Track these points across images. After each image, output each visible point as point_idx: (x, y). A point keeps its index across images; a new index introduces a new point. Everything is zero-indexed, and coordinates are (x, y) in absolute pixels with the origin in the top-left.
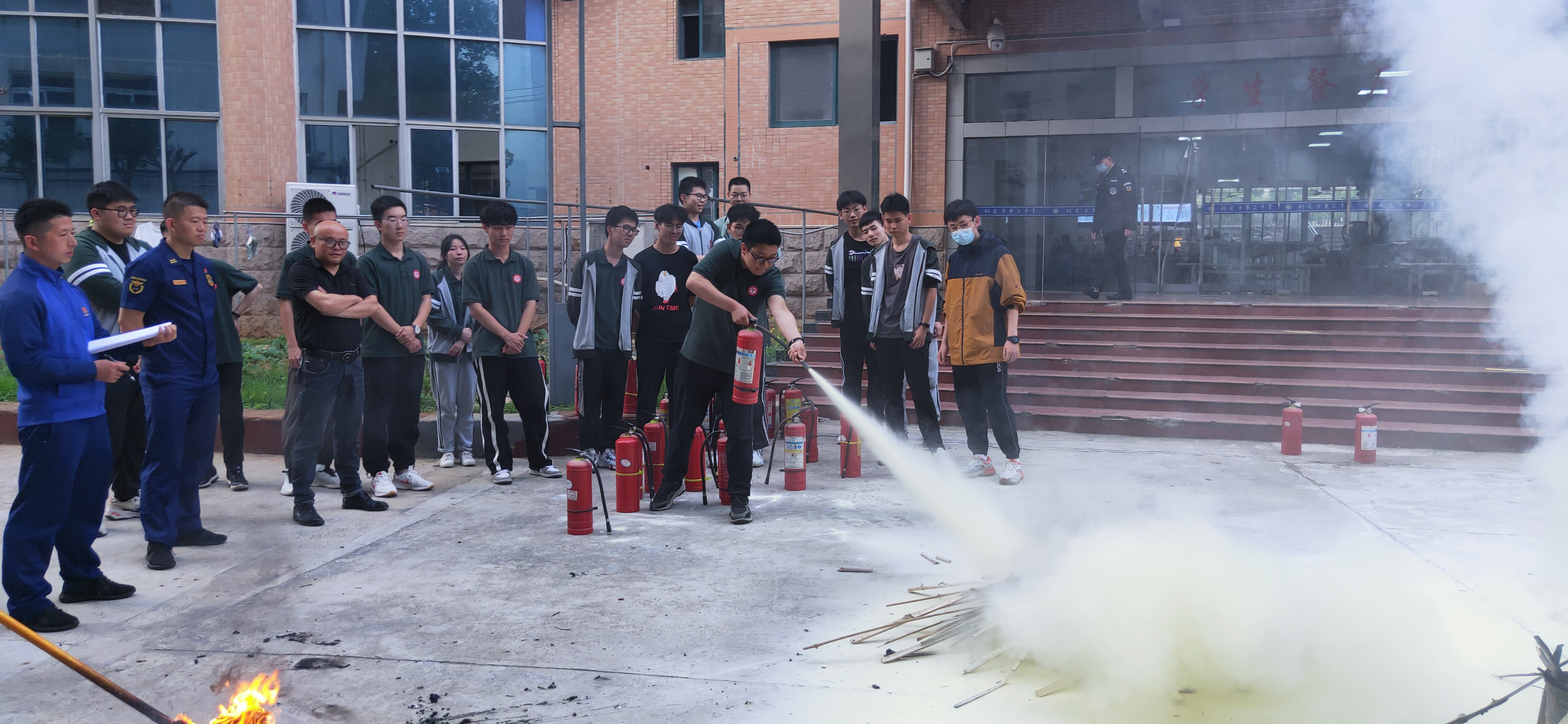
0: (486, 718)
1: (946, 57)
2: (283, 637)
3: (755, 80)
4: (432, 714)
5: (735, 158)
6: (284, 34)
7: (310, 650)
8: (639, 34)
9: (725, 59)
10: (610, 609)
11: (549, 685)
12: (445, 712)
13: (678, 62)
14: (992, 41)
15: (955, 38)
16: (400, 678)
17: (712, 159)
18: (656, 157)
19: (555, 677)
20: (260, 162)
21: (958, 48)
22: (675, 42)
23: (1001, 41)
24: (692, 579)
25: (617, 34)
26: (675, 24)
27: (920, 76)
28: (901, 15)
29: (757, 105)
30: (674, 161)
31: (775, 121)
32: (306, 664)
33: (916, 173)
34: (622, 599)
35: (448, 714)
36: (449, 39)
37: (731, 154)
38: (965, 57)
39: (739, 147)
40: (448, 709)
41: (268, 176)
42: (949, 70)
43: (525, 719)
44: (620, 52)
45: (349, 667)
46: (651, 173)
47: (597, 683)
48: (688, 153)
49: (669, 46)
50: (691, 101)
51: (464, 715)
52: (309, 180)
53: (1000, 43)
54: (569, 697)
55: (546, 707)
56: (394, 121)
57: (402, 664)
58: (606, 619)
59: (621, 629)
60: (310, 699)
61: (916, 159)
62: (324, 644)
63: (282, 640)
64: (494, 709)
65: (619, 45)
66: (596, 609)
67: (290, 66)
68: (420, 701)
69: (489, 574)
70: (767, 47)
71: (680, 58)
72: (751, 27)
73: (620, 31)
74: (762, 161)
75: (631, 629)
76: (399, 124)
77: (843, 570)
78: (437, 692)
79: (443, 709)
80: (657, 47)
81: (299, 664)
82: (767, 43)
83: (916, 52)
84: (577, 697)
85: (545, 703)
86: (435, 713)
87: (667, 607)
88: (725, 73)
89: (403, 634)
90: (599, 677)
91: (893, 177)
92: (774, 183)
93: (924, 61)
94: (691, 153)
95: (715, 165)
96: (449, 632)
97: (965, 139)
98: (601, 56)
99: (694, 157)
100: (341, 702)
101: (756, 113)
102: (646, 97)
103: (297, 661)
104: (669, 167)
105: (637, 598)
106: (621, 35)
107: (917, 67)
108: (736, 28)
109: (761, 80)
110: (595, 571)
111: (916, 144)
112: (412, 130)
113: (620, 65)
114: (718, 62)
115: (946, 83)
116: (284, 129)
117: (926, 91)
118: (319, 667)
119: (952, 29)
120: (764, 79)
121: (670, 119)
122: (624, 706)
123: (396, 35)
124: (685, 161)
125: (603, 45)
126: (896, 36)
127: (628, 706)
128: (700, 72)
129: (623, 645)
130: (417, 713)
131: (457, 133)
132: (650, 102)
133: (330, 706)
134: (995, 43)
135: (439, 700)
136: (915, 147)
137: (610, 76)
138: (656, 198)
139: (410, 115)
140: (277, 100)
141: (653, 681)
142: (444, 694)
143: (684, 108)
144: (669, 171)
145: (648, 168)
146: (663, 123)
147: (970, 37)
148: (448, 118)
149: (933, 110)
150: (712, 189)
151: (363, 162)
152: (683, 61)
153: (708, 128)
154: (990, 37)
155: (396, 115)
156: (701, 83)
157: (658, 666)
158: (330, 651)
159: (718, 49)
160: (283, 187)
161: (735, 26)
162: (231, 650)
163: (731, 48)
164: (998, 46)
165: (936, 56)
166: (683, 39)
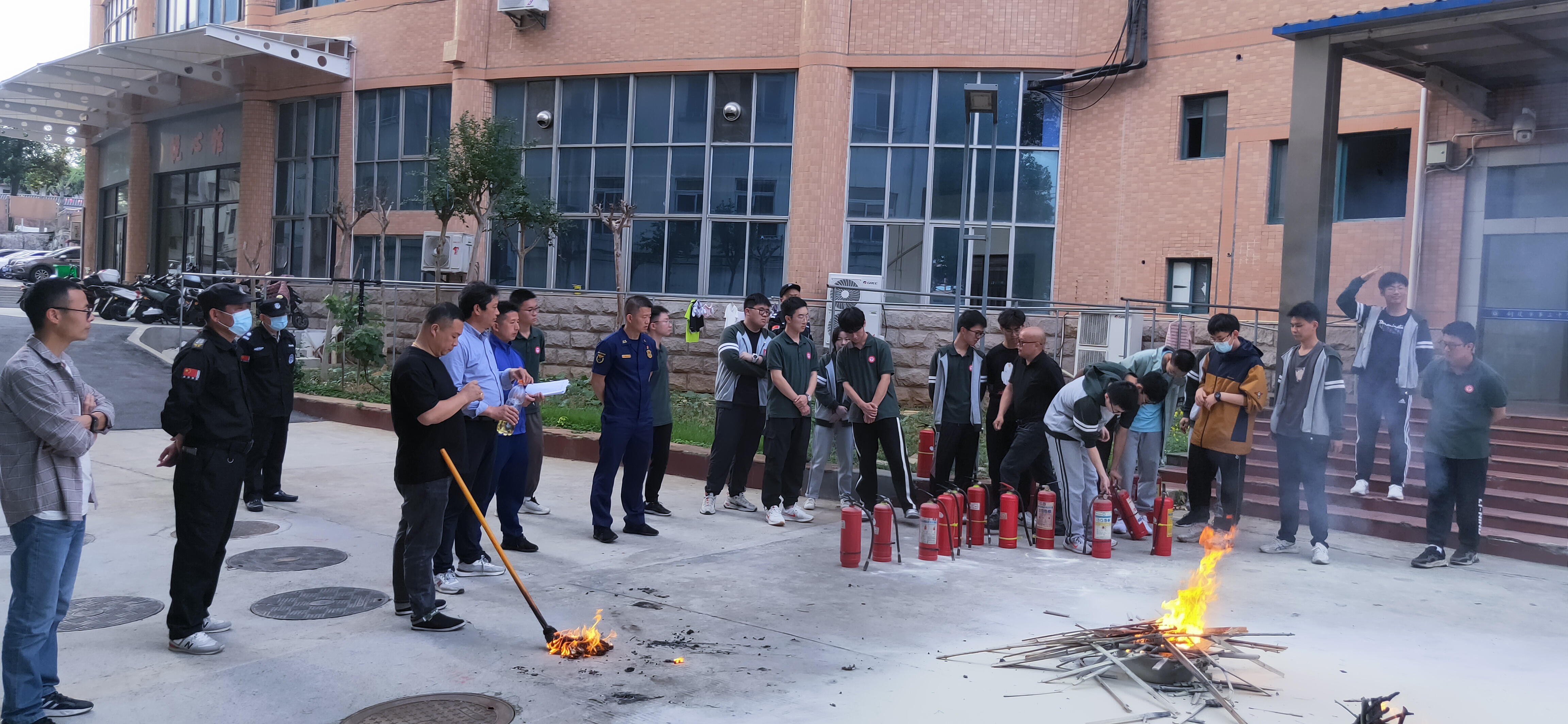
0: (709, 647)
1: (1466, 150)
2: (641, 589)
3: (1253, 178)
4: (682, 639)
5: (1229, 254)
6: (840, 151)
7: (648, 598)
8: (1143, 137)
9: (1224, 159)
10: (849, 608)
11: (761, 638)
13: (1178, 163)
14: (1518, 132)
15: (1477, 129)
16: (682, 620)
17: (1206, 255)
18: (1152, 252)
19: (769, 634)
20: (813, 256)
21: (1480, 140)
22: (1177, 143)
23: (1530, 131)
24: (929, 601)
25: (1123, 137)
26: (1178, 127)
27: (1433, 171)
28: (1416, 109)
29: (1254, 202)
30: (1169, 256)
31: (1272, 218)
32: (640, 605)
33: (1424, 271)
34: (865, 604)
35: (690, 641)
36: (973, 149)
37: (1225, 250)
38: (1489, 149)
39: (1234, 243)
40: (693, 639)
41: (818, 267)
42: (1469, 163)
43: (730, 651)
44: (1125, 154)
45: (661, 610)
46: (1146, 268)
47: (790, 642)
48: (1183, 249)
49: (1171, 147)
50: (1188, 199)
51: (698, 643)
52: (850, 271)
53: (1529, 134)
54: (765, 646)
55: (748, 648)
56: (921, 221)
57: (691, 614)
58: (840, 613)
59: (842, 620)
60: (627, 621)
61: (1425, 256)
62: (659, 596)
63: (639, 591)
64: (717, 643)
65: (1125, 148)
66: (840, 607)
68: (682, 632)
69: (797, 577)
70: (1268, 145)
71: (1182, 158)
72: (1253, 127)
73: (1126, 135)
74: (1256, 257)
75: (849, 620)
76: (925, 223)
77: (1047, 613)
78: (695, 630)
79: (690, 638)
80: (1161, 149)
81: (637, 603)
82: (1269, 142)
83: (1429, 147)
84: (770, 647)
85: (749, 646)
87: (889, 613)
88: (1223, 171)
89: (708, 599)
90: (795, 640)
92: (1267, 279)
93: (1438, 154)
94: (1185, 249)
95: (1209, 261)
96: (735, 603)
97: (1486, 236)
98: (1107, 158)
99: (1188, 252)
100: (640, 625)
101: (1253, 209)
102: (1146, 196)
104: (1165, 261)
105: (876, 605)
106: (1127, 139)
107: (1429, 162)
108: (1238, 128)
109: (1260, 177)
110: (868, 586)
111: (1426, 241)
112: (935, 228)
113: (1124, 167)
114: (1217, 161)
115: (1464, 178)
117: (1439, 187)
118: (645, 607)
119: (1474, 120)
120: (1264, 177)
121: (1169, 216)
122: (795, 656)
123: (928, 148)
124: (1180, 256)
125: (1109, 148)
126: (1409, 130)
127: (797, 656)
128: (1200, 171)
129: (832, 627)
130: (675, 637)
131: (973, 230)
132: (1149, 200)
133: (633, 626)
134: (1521, 134)
135: (692, 633)
136: (1425, 245)
137: (1114, 177)
138: (1151, 291)
140: (830, 206)
142: (698, 631)
143: (1182, 205)
144: (1164, 265)
145: (1144, 262)
146: (1161, 220)
147: (1497, 127)
148: (967, 217)
149: (1447, 205)
150: (1205, 284)
151: (900, 254)
152: (1184, 161)
153: (1204, 225)
154: (1516, 127)
155: (923, 216)
156: (1200, 182)
157: (839, 641)
158: (660, 600)
159: (1218, 147)
160: (827, 277)
161: (1237, 126)
162: (609, 591)
163: (1231, 147)
164: (1525, 137)
165: (1453, 150)
166: (1187, 140)
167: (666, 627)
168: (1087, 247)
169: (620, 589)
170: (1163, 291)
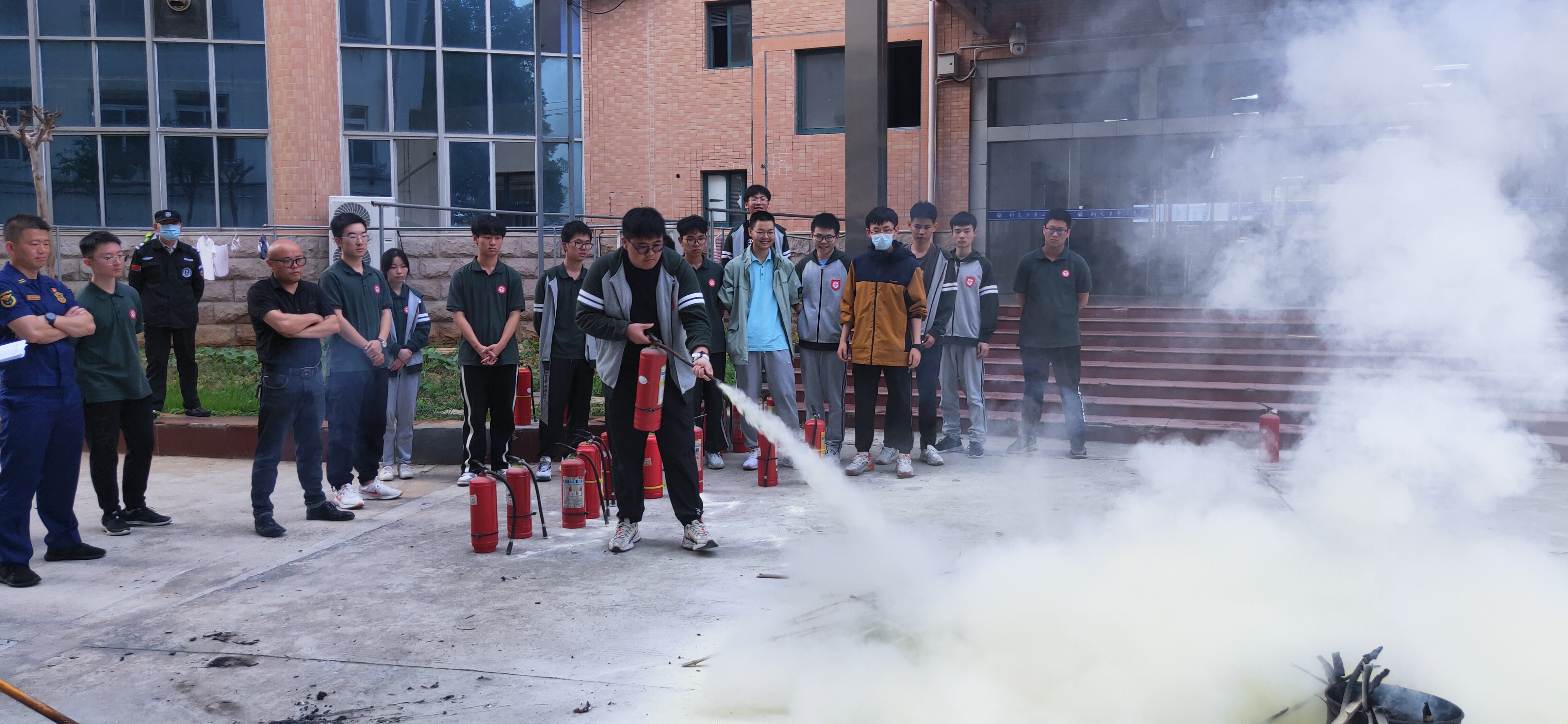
0: (362, 715)
1: (969, 62)
2: (209, 636)
3: (781, 88)
4: (313, 710)
5: (762, 166)
6: (328, 53)
7: (229, 649)
8: (669, 44)
9: (752, 68)
10: (523, 612)
11: (432, 685)
12: (327, 709)
13: (706, 72)
14: (1014, 45)
15: (978, 42)
16: (297, 677)
17: (740, 167)
18: (686, 165)
19: (440, 676)
20: (305, 176)
21: (980, 52)
22: (704, 52)
23: (1023, 44)
24: (615, 584)
25: (648, 45)
26: (704, 35)
27: (943, 81)
28: (925, 21)
29: (783, 113)
30: (704, 169)
31: (801, 128)
32: (219, 663)
33: (941, 178)
34: (539, 603)
35: (328, 711)
36: (486, 54)
37: (759, 161)
38: (987, 61)
39: (766, 155)
40: (331, 706)
41: (313, 190)
42: (972, 74)
43: (398, 716)
44: (651, 63)
45: (257, 666)
46: (681, 182)
47: (479, 683)
48: (716, 161)
49: (698, 56)
50: (719, 109)
51: (343, 712)
52: (353, 193)
53: (1022, 47)
54: (445, 696)
55: (423, 705)
56: (433, 135)
57: (308, 663)
58: (516, 622)
59: (525, 632)
60: (209, 695)
61: (940, 164)
62: (243, 643)
63: (207, 639)
64: (372, 707)
65: (651, 56)
66: (511, 613)
67: (334, 83)
68: (308, 698)
69: (426, 578)
70: (793, 55)
71: (710, 68)
72: (777, 36)
73: (651, 42)
74: (789, 167)
75: (535, 631)
76: (438, 137)
77: (761, 576)
78: (326, 691)
79: (326, 706)
80: (687, 57)
81: (213, 662)
82: (793, 51)
83: (939, 58)
84: (453, 696)
85: (422, 702)
86: (317, 710)
87: (578, 610)
88: (752, 82)
89: (319, 635)
90: (482, 677)
91: (917, 182)
92: (800, 189)
93: (947, 66)
94: (720, 161)
95: (743, 173)
96: (363, 634)
97: (989, 143)
98: (633, 67)
99: (722, 165)
100: (235, 698)
101: (782, 120)
102: (675, 106)
103: (212, 659)
104: (699, 175)
105: (554, 602)
106: (652, 46)
107: (940, 72)
108: (764, 37)
109: (788, 88)
110: (527, 575)
111: (940, 149)
112: (451, 143)
113: (651, 76)
114: (745, 71)
115: (969, 88)
116: (328, 144)
117: (949, 96)
118: (229, 666)
119: (975, 33)
120: (790, 87)
121: (700, 128)
122: (494, 705)
123: (435, 51)
124: (714, 169)
125: (634, 56)
126: (920, 42)
127: (498, 705)
128: (728, 81)
129: (519, 647)
130: (301, 710)
131: (494, 145)
132: (680, 111)
133: (224, 702)
134: (1017, 47)
135: (325, 698)
136: (939, 153)
137: (642, 86)
138: (687, 206)
139: (449, 128)
140: (322, 117)
141: (531, 681)
142: (333, 691)
143: (713, 116)
144: (699, 179)
145: (678, 176)
146: (693, 132)
147: (993, 41)
148: (485, 130)
149: (956, 115)
150: (741, 197)
151: (407, 174)
152: (712, 71)
153: (736, 136)
154: (1012, 41)
155: (435, 128)
156: (730, 93)
157: (543, 667)
158: (246, 650)
159: (744, 56)
160: (327, 201)
161: (762, 35)
162: (158, 648)
163: (757, 57)
164: (1019, 49)
165: (959, 60)
166: (712, 49)
167: (279, 695)
168: (618, 161)
169: (175, 641)
170: (700, 206)
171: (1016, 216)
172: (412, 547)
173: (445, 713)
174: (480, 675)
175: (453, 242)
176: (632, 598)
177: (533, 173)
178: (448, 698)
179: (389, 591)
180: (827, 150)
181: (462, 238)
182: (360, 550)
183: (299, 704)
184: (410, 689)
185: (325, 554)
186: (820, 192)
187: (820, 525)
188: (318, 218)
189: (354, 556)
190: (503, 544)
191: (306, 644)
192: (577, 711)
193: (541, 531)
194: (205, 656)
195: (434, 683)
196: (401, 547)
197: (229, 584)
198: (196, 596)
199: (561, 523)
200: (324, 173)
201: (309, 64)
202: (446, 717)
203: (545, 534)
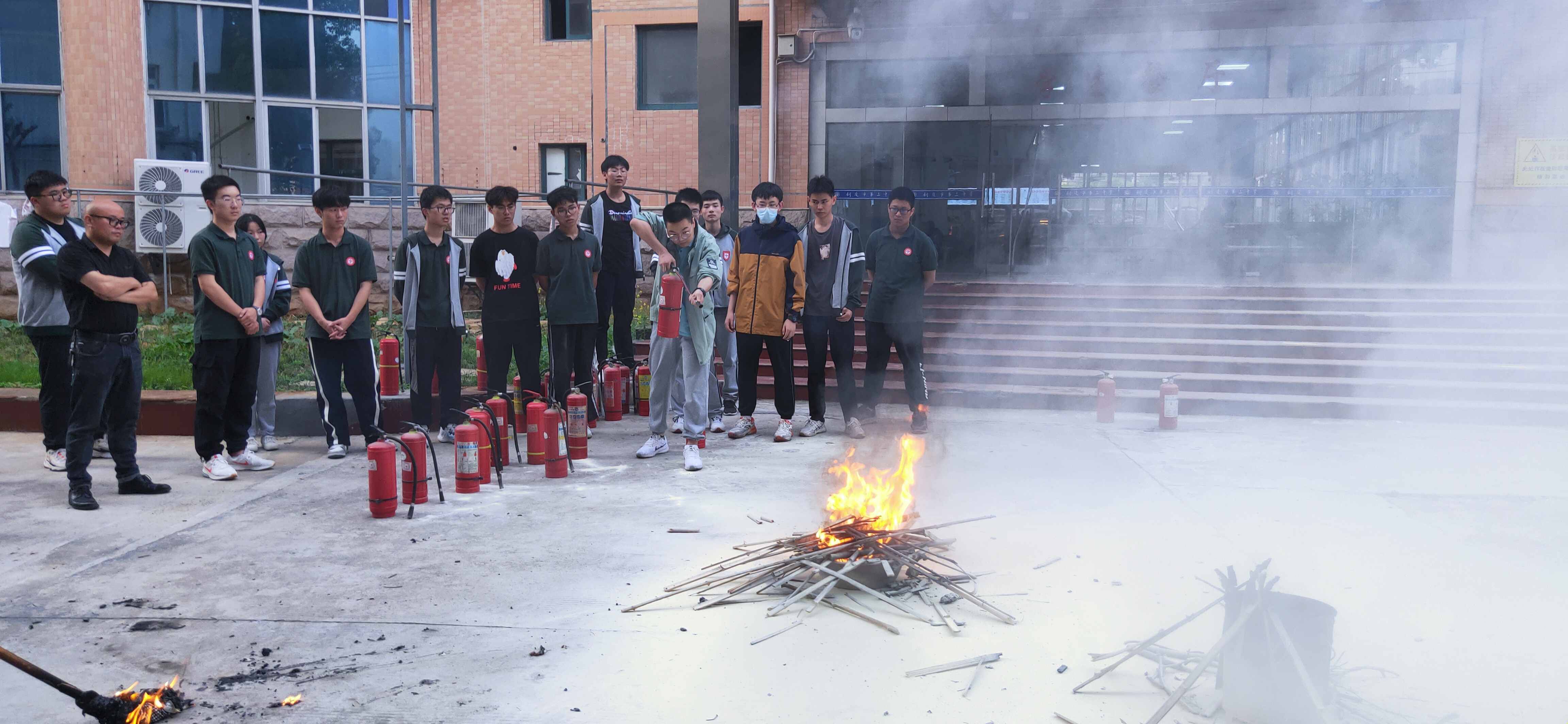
0: (315, 668)
1: (809, 44)
2: (119, 603)
3: (622, 63)
4: (263, 665)
5: (603, 140)
6: (131, 6)
7: (145, 614)
9: (592, 42)
10: (445, 570)
11: (378, 637)
12: (276, 664)
13: (544, 43)
14: (852, 29)
15: (817, 25)
16: (233, 636)
17: (580, 140)
18: (523, 138)
19: (385, 630)
20: (105, 138)
21: (819, 35)
22: (542, 22)
23: (861, 29)
24: (530, 542)
25: (483, 13)
26: (541, 5)
27: (782, 62)
28: (765, 2)
29: (623, 88)
30: (542, 141)
31: (642, 104)
32: (141, 627)
33: (780, 157)
34: (459, 562)
35: (278, 666)
36: (307, 15)
37: (599, 135)
38: (826, 44)
39: (607, 129)
40: (279, 661)
41: (115, 153)
42: (811, 56)
43: (353, 667)
44: (486, 32)
45: (184, 628)
46: (518, 154)
47: (425, 634)
48: (555, 134)
49: (535, 27)
50: (557, 82)
51: (294, 666)
52: (159, 157)
53: (860, 32)
54: (396, 647)
55: (375, 656)
56: (250, 97)
57: (239, 624)
58: (441, 579)
59: (454, 588)
60: (144, 657)
61: (780, 143)
62: (161, 608)
63: (119, 606)
64: (323, 660)
65: (485, 25)
66: (433, 571)
67: (137, 39)
68: (253, 655)
69: (331, 542)
70: (634, 30)
71: (547, 39)
72: (618, 10)
73: (485, 11)
74: (629, 142)
75: (464, 587)
76: (255, 101)
77: (672, 531)
78: (270, 647)
79: (274, 661)
80: (524, 28)
81: (134, 626)
82: (634, 26)
83: (779, 40)
84: (404, 647)
85: (373, 653)
86: (266, 665)
87: (501, 567)
88: (591, 55)
89: (240, 597)
90: (427, 629)
91: (758, 160)
92: (641, 164)
93: (787, 47)
94: (558, 134)
95: (583, 147)
96: (286, 595)
97: (827, 124)
98: (466, 35)
99: (561, 138)
100: (174, 659)
101: (622, 95)
102: (512, 77)
103: (132, 624)
104: (537, 147)
105: (474, 560)
106: (487, 15)
107: (779, 54)
108: (603, 10)
109: (628, 62)
110: (437, 537)
111: (780, 128)
112: (269, 107)
113: (487, 45)
114: (585, 44)
115: (808, 70)
116: (131, 104)
117: (789, 77)
118: (154, 629)
119: (814, 16)
120: (631, 62)
121: (538, 100)
122: (449, 653)
123: (250, 10)
124: (553, 142)
125: (468, 24)
126: (761, 22)
127: (452, 652)
128: (567, 54)
129: (454, 601)
130: (249, 665)
131: (317, 111)
132: (517, 82)
133: (163, 662)
134: (854, 31)
135: (271, 654)
136: (779, 132)
137: (476, 56)
138: (524, 178)
139: (267, 91)
140: (124, 74)
141: (478, 631)
142: (276, 648)
143: (551, 89)
144: (537, 151)
145: (515, 148)
146: (530, 103)
147: (832, 24)
148: (308, 95)
149: (796, 95)
150: (580, 170)
151: (217, 138)
152: (550, 43)
153: (575, 109)
154: (850, 25)
155: (251, 90)
156: (569, 65)
157: (484, 618)
158: (166, 614)
159: (583, 29)
160: (131, 164)
161: (602, 8)
162: (67, 616)
163: (597, 30)
164: (857, 34)
165: (799, 42)
166: (550, 21)
167: (218, 653)
168: (451, 132)
169: (83, 609)
170: (538, 178)
171: (853, 196)
172: (304, 514)
173: (400, 662)
174: (425, 627)
175: (273, 210)
176: (551, 554)
177: (360, 141)
178: (399, 648)
179: (297, 556)
180: (669, 126)
181: (284, 207)
182: (250, 519)
183: (245, 660)
184: (356, 642)
185: (212, 524)
186: (661, 168)
187: (713, 485)
188: (120, 182)
189: (245, 524)
190: (403, 509)
191: (229, 606)
192: (533, 654)
193: (438, 496)
194: (124, 621)
195: (380, 636)
196: (292, 514)
197: (118, 554)
198: (86, 566)
199: (455, 488)
200: (126, 134)
201: (108, 18)
202: (401, 665)
203: (442, 499)
